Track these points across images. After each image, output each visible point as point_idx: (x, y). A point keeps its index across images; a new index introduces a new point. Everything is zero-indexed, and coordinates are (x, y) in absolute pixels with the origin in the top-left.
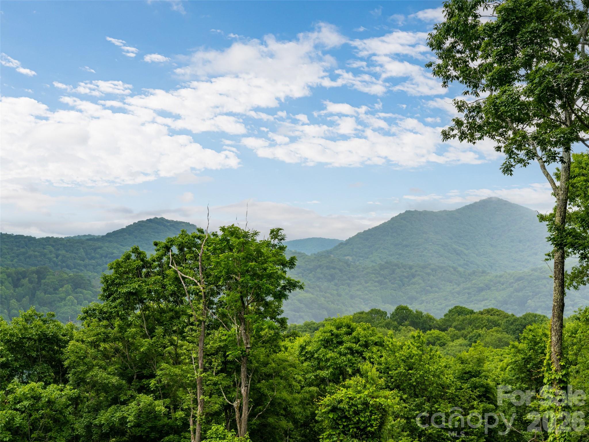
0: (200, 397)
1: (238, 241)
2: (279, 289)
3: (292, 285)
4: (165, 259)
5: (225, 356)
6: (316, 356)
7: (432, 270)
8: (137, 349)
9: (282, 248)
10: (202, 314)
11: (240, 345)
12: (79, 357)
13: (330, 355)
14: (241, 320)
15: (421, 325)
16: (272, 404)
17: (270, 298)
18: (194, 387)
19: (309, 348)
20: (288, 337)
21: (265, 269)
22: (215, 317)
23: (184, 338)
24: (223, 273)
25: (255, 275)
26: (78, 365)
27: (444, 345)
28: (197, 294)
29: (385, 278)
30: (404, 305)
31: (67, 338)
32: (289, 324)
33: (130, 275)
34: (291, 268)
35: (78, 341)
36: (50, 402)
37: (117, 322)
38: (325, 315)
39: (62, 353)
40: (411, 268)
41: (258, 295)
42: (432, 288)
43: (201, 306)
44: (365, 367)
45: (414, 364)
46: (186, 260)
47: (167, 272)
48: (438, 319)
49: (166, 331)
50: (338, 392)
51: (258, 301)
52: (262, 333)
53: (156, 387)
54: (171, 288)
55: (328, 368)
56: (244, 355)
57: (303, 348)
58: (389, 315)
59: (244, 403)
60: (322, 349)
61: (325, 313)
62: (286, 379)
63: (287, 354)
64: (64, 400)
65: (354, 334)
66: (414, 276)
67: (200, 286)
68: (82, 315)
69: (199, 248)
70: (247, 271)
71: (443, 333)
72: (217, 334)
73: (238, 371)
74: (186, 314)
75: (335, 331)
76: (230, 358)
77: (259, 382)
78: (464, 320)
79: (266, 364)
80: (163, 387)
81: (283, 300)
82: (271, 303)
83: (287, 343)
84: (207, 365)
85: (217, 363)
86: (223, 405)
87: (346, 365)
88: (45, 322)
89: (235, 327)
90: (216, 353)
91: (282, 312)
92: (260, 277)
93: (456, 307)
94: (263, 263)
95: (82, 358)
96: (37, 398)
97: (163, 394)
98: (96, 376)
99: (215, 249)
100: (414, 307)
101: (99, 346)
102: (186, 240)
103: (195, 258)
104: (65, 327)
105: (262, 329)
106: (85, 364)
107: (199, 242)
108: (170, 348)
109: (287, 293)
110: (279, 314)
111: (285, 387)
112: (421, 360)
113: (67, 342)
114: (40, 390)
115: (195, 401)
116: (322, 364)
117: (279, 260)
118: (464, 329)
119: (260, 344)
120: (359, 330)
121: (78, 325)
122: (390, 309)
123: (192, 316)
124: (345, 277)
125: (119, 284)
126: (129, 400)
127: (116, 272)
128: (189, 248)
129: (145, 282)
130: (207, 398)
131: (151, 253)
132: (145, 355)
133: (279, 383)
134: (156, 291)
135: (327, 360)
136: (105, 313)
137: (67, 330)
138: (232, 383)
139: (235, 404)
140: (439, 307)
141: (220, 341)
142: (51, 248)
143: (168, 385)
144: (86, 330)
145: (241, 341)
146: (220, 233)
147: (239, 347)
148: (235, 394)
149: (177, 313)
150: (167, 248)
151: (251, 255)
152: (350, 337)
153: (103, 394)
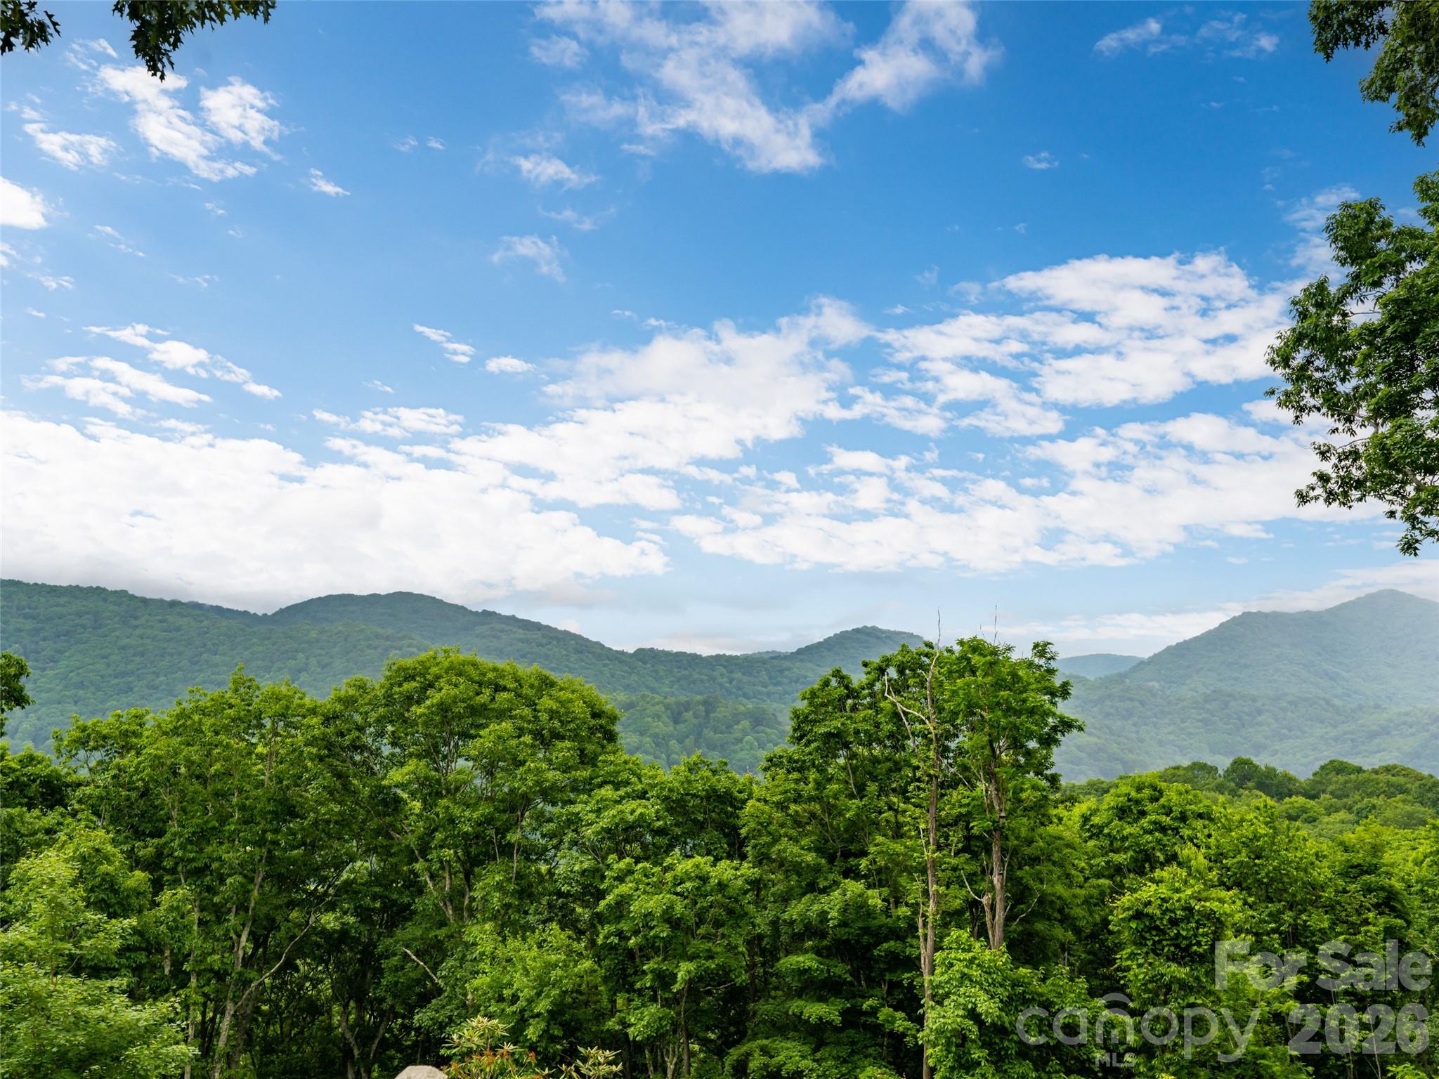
0: (933, 888)
1: (983, 660)
2: (1046, 730)
3: (1067, 725)
4: (878, 686)
5: (968, 829)
6: (1106, 831)
7: (1291, 703)
8: (840, 814)
9: (1051, 672)
10: (933, 766)
11: (991, 813)
12: (761, 824)
13: (1128, 830)
14: (991, 776)
15: (1274, 789)
16: (1041, 901)
17: (1033, 744)
18: (923, 871)
19: (1096, 820)
20: (1062, 802)
21: (1024, 701)
22: (952, 770)
23: (907, 800)
24: (962, 707)
25: (1009, 711)
26: (760, 835)
27: (1315, 820)
28: (925, 736)
29: (1213, 716)
30: (1245, 757)
31: (744, 796)
32: (1063, 782)
33: (830, 709)
34: (1064, 698)
35: (759, 800)
36: (722, 886)
37: (813, 775)
38: (1120, 769)
39: (738, 817)
40: (1254, 700)
41: (1015, 739)
42: (1290, 730)
43: (932, 754)
44: (1186, 852)
45: (1262, 849)
46: (908, 687)
47: (882, 704)
48: (1302, 780)
49: (881, 789)
50: (1144, 888)
51: (1016, 747)
52: (1024, 795)
53: (869, 870)
54: (888, 728)
55: (1126, 850)
56: (997, 828)
57: (1086, 819)
58: (1221, 772)
59: (998, 899)
60: (1115, 822)
61: (1120, 767)
62: (1062, 866)
63: (1061, 827)
64: (740, 882)
65: (1162, 801)
66: (1260, 712)
67: (930, 726)
68: (764, 764)
69: (927, 671)
70: (998, 704)
71: (1312, 802)
72: (955, 795)
73: (989, 852)
74: (910, 765)
75: (1133, 794)
76: (975, 831)
77: (1020, 868)
78: (1346, 782)
79: (1030, 842)
80: (879, 871)
81: (1054, 749)
82: (1035, 751)
83: (1060, 811)
84: (942, 840)
85: (956, 837)
86: (966, 901)
87: (1153, 849)
88: (714, 772)
89: (981, 786)
90: (956, 823)
91: (1052, 764)
92: (1018, 713)
93: (1332, 762)
94: (1021, 692)
95: (764, 826)
96: (704, 879)
97: (880, 880)
98: (784, 850)
99: (950, 672)
100: (1262, 761)
101: (788, 808)
102: (907, 658)
103: (922, 684)
104: (742, 780)
105: (1022, 790)
106: (770, 833)
107: (927, 661)
108: (888, 815)
109: (1059, 736)
110: (1047, 768)
111: (1059, 878)
112: (1273, 844)
113: (744, 802)
114: (708, 868)
115: (926, 893)
116: (1117, 844)
117: (1045, 688)
118: (1347, 796)
119: (1019, 812)
120: (1172, 795)
121: (760, 777)
122: (1223, 763)
123: (918, 768)
124: (1149, 713)
125: (815, 722)
126: (830, 887)
127: (811, 704)
128: (913, 670)
129: (851, 718)
130: (942, 889)
131: (858, 678)
132: (853, 825)
133: (1051, 872)
134: (866, 732)
135: (1124, 839)
136: (796, 761)
137: (745, 785)
138: (979, 869)
139: (985, 900)
140: (1304, 761)
141: (961, 806)
142: (724, 671)
143: (887, 868)
144: (770, 786)
145: (991, 806)
146: (957, 648)
147: (988, 816)
148: (984, 885)
149: (896, 763)
150: (882, 671)
151: (1004, 680)
152: (1156, 805)
153: (795, 877)
